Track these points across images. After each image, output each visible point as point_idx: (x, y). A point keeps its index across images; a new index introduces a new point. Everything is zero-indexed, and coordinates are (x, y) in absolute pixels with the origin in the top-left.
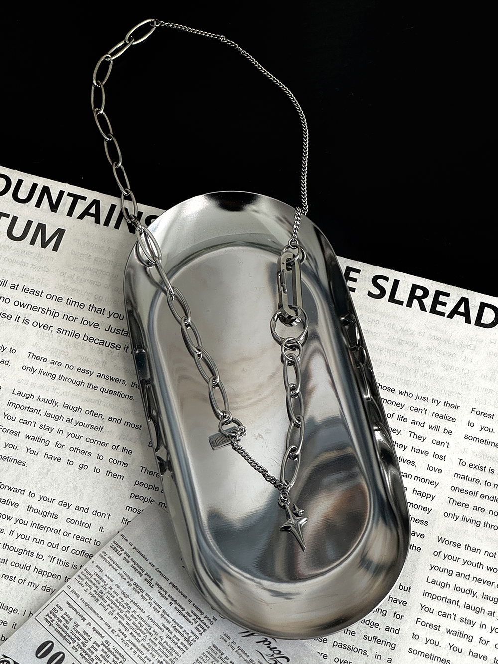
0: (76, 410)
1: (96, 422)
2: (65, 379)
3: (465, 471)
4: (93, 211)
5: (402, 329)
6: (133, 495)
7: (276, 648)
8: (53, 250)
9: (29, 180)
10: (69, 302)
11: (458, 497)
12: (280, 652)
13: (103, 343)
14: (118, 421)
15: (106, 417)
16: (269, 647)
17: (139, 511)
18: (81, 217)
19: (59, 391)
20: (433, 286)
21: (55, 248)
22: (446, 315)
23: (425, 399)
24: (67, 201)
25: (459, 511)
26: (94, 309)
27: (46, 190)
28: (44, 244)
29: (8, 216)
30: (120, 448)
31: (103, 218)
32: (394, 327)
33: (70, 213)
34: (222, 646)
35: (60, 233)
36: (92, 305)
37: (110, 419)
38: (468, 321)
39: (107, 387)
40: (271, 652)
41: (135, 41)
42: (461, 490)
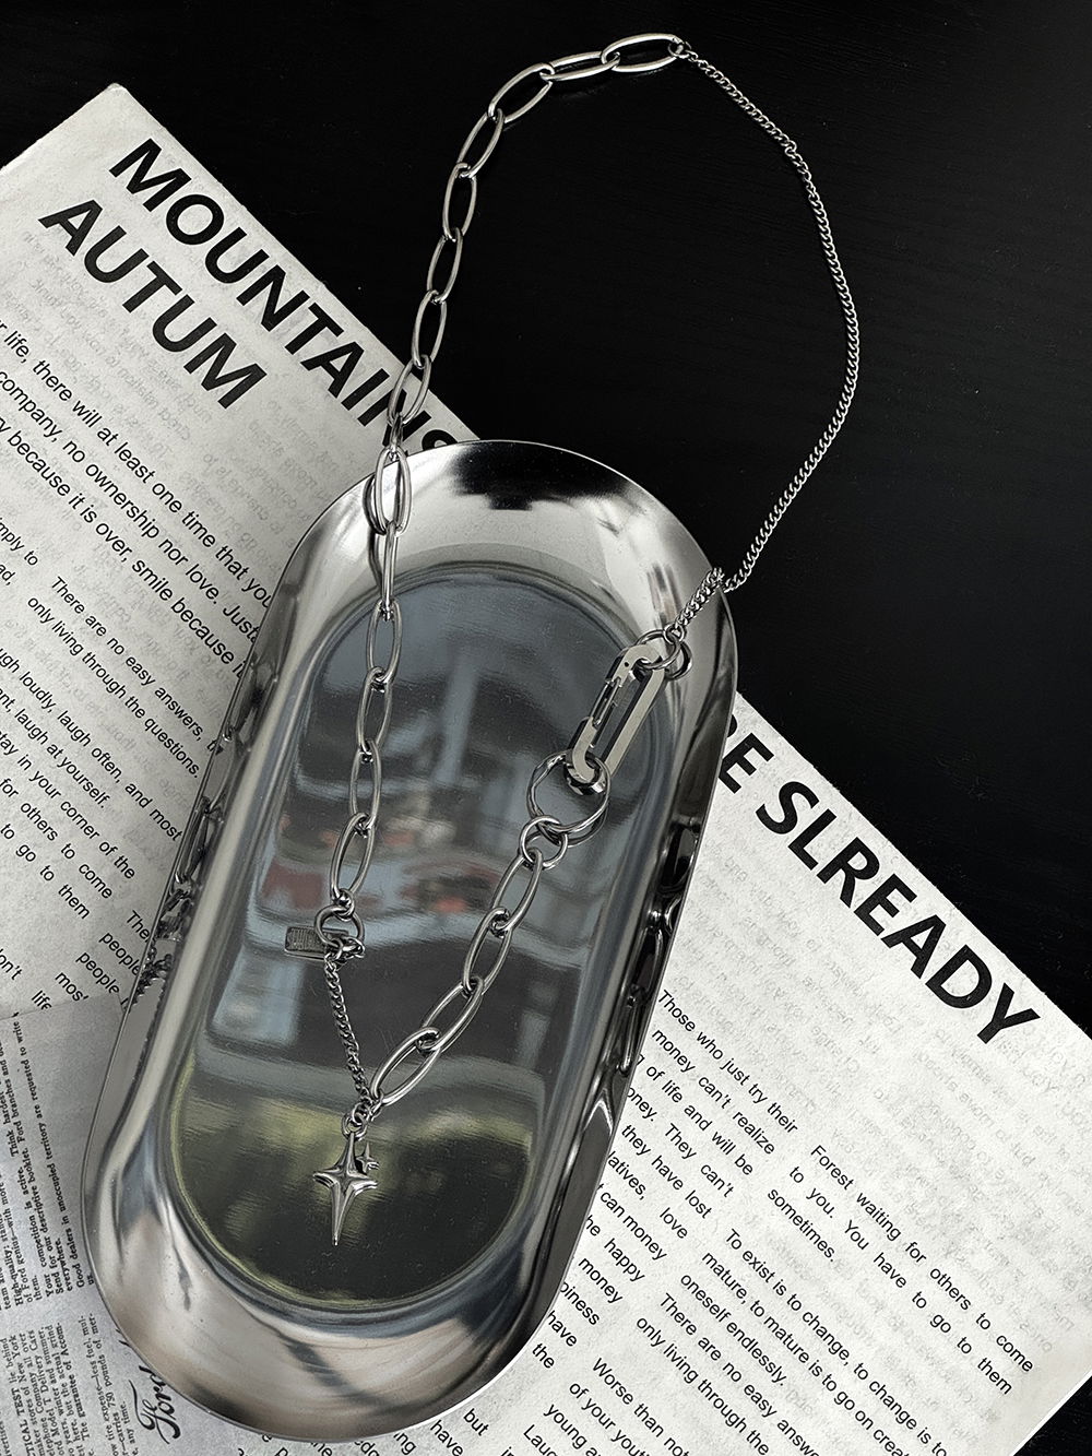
0: (80, 736)
1: (102, 781)
2: (95, 666)
3: (731, 1260)
4: (337, 366)
5: (782, 915)
6: (84, 959)
7: (169, 1399)
8: (219, 401)
9: (258, 238)
10: (191, 521)
11: (687, 1303)
12: (172, 1410)
13: (204, 634)
14: (143, 802)
15: (126, 780)
16: (156, 1389)
17: (78, 996)
18: (310, 364)
19: (69, 682)
20: (893, 861)
21: (226, 401)
22: (883, 935)
23: (741, 1077)
24: (303, 319)
25: (672, 1332)
26: (228, 558)
27: (276, 276)
28: (210, 382)
29: (175, 289)
30: (115, 855)
31: (348, 389)
32: (768, 902)
33: (293, 347)
34: (74, 1339)
35: (254, 374)
36: (228, 550)
37: (131, 790)
38: (918, 969)
39: (160, 724)
40: (155, 1402)
41: (619, 65)
42: (700, 1294)
